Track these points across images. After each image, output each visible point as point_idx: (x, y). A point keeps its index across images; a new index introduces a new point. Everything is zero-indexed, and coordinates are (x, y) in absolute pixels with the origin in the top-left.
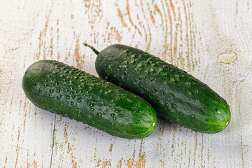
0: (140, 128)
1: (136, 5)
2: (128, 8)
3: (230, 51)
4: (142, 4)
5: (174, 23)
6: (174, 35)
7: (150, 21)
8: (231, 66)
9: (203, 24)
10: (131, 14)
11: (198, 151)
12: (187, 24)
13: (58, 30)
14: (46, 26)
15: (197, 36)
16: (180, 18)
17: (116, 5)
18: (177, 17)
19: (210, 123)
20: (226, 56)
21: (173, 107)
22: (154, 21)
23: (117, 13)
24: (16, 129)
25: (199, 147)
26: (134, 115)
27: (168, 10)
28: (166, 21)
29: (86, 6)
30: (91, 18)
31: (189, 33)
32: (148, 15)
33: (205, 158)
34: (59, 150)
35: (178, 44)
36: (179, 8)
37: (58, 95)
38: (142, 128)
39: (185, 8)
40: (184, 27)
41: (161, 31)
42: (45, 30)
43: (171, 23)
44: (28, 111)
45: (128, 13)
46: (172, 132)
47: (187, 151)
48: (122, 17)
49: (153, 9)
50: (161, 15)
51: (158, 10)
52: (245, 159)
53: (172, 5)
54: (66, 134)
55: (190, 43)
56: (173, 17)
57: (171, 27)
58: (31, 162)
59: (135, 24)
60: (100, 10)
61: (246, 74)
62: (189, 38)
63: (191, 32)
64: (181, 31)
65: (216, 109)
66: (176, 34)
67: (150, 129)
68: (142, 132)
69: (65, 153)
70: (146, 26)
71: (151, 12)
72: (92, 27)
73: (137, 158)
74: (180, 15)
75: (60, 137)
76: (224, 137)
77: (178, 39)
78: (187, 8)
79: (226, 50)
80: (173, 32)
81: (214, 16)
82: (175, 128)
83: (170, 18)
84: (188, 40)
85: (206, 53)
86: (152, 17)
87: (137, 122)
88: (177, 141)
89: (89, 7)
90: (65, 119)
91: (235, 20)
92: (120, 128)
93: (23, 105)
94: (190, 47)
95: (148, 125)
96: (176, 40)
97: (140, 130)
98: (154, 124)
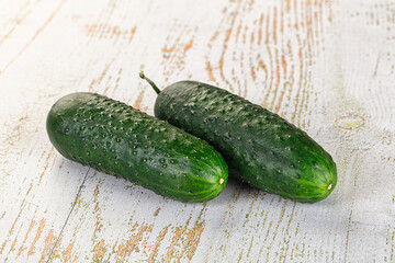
0: (199, 182)
1: (234, 59)
2: (221, 62)
3: (356, 116)
4: (242, 59)
5: (282, 81)
6: (279, 94)
7: (249, 77)
8: (353, 132)
9: (324, 85)
10: (224, 68)
11: (284, 224)
12: (300, 84)
13: (118, 79)
14: (104, 74)
15: (312, 97)
16: (292, 76)
17: (206, 57)
18: (288, 74)
19: (302, 182)
20: (349, 120)
21: (252, 158)
22: (254, 78)
23: (204, 66)
24: (28, 182)
25: (286, 219)
26: (192, 161)
27: (278, 67)
28: (272, 78)
29: (164, 56)
30: (168, 69)
31: (301, 94)
32: (248, 71)
33: (292, 233)
34: (82, 209)
35: (283, 104)
36: (293, 67)
37: (91, 133)
38: (203, 183)
39: (301, 67)
40: (295, 86)
41: (262, 88)
42: (101, 79)
43: (278, 81)
44: (51, 162)
45: (221, 67)
46: (250, 200)
47: (268, 222)
48: (211, 70)
49: (256, 64)
50: (266, 71)
51: (264, 67)
52: (351, 237)
53: (284, 62)
54: (97, 192)
55: (300, 103)
56: (282, 75)
57: (277, 85)
58: (37, 220)
59: (226, 78)
60: (182, 62)
61: (373, 143)
62: (300, 99)
63: (304, 91)
64: (290, 91)
65: (314, 163)
66: (283, 93)
67: (215, 187)
68: (203, 189)
69: (90, 213)
70: (242, 82)
71: (253, 68)
72: (167, 79)
73: (191, 226)
74: (292, 73)
75: (87, 195)
76: (325, 210)
77: (285, 97)
78: (304, 67)
79: (350, 115)
80: (279, 90)
81: (341, 76)
82: (256, 196)
83: (279, 76)
84: (297, 100)
85: (321, 115)
86: (253, 73)
87: (196, 171)
88: (254, 211)
89: (168, 58)
90: (100, 175)
91: (370, 83)
92: (172, 181)
93: (46, 156)
94: (298, 108)
95: (212, 180)
96: (281, 99)
97: (200, 186)
98: (222, 181)
